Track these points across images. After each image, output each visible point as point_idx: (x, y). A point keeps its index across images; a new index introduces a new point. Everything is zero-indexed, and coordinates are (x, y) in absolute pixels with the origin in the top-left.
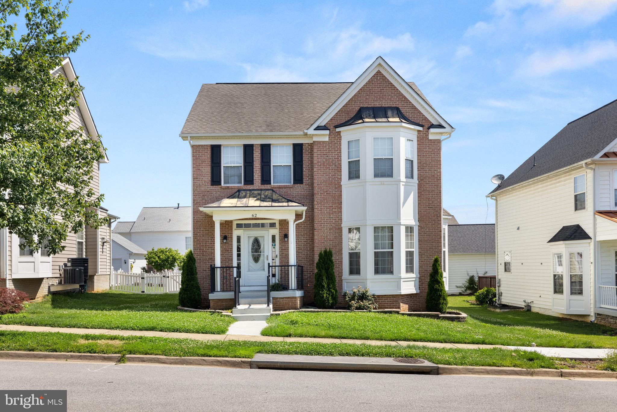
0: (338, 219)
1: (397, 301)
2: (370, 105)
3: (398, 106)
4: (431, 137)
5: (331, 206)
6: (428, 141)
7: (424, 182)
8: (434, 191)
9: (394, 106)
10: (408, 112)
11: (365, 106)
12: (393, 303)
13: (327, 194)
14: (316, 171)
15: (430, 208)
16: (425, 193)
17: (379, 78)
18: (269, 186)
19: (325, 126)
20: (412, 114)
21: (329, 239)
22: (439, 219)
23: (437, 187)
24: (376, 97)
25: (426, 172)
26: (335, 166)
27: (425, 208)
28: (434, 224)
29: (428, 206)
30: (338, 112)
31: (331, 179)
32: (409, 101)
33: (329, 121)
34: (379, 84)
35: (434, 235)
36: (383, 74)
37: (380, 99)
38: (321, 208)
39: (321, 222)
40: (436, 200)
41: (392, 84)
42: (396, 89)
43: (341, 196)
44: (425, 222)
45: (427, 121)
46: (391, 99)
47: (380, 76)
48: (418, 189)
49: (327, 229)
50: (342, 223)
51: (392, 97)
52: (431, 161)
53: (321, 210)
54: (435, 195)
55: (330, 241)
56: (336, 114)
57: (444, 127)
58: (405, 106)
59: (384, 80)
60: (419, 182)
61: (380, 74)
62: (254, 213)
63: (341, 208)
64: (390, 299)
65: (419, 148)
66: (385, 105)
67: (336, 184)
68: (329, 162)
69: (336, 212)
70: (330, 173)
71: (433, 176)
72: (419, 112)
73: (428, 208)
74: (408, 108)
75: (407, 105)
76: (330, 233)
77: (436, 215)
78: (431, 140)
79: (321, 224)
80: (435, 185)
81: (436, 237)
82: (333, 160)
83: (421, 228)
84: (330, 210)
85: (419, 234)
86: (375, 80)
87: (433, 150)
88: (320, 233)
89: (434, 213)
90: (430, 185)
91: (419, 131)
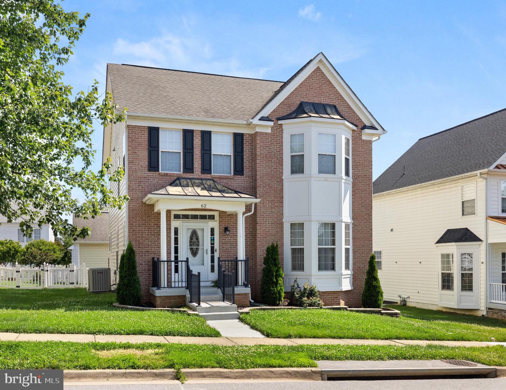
0: (280, 214)
1: (337, 298)
2: (310, 100)
3: (335, 104)
4: (364, 138)
5: (273, 200)
6: (361, 141)
7: (358, 181)
8: (366, 190)
9: (332, 103)
10: (344, 111)
11: (305, 101)
12: (334, 300)
13: (269, 187)
14: (258, 163)
15: (363, 206)
16: (358, 191)
17: (318, 74)
18: (209, 175)
19: (267, 117)
20: (347, 113)
21: (271, 234)
22: (370, 218)
23: (369, 187)
24: (316, 93)
25: (359, 172)
26: (277, 159)
27: (358, 206)
28: (366, 222)
29: (361, 204)
30: (280, 104)
31: (274, 172)
32: (345, 100)
33: (271, 113)
34: (318, 80)
35: (366, 233)
36: (322, 71)
37: (319, 95)
38: (263, 202)
39: (263, 215)
40: (368, 199)
41: (330, 81)
42: (333, 87)
43: (282, 190)
44: (358, 220)
45: (360, 121)
46: (329, 96)
47: (320, 73)
48: (353, 188)
49: (269, 224)
50: (283, 218)
51: (330, 95)
52: (364, 161)
53: (264, 204)
54: (367, 194)
55: (272, 236)
56: (278, 106)
57: (377, 129)
58: (341, 105)
59: (323, 77)
60: (353, 180)
61: (319, 71)
62: (203, 203)
63: (282, 202)
64: (331, 296)
65: (354, 148)
66: (323, 101)
67: (278, 178)
68: (271, 155)
69: (277, 206)
70: (272, 166)
71: (366, 176)
72: (353, 112)
73: (361, 206)
74: (344, 107)
75: (343, 104)
76: (271, 228)
77: (368, 214)
78: (364, 141)
79: (263, 218)
80: (367, 185)
81: (368, 235)
82: (275, 153)
83: (355, 226)
84: (271, 204)
85: (353, 232)
86: (314, 76)
87: (365, 150)
88: (262, 227)
89: (366, 212)
90: (363, 185)
91: (353, 131)
